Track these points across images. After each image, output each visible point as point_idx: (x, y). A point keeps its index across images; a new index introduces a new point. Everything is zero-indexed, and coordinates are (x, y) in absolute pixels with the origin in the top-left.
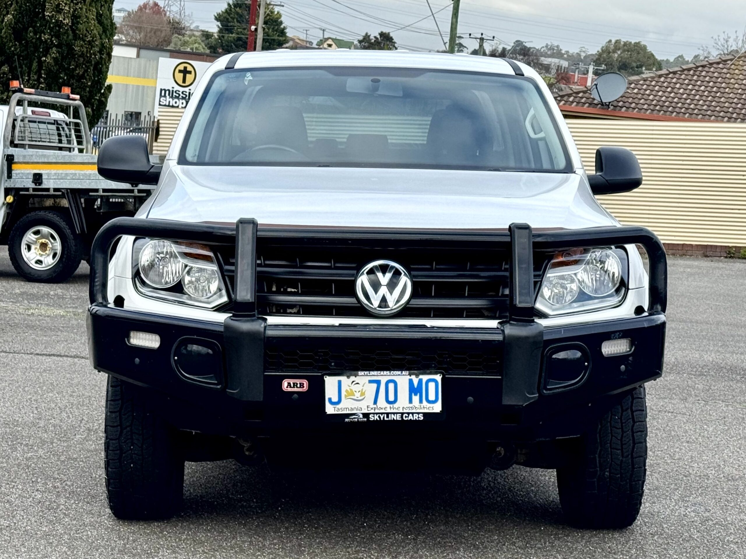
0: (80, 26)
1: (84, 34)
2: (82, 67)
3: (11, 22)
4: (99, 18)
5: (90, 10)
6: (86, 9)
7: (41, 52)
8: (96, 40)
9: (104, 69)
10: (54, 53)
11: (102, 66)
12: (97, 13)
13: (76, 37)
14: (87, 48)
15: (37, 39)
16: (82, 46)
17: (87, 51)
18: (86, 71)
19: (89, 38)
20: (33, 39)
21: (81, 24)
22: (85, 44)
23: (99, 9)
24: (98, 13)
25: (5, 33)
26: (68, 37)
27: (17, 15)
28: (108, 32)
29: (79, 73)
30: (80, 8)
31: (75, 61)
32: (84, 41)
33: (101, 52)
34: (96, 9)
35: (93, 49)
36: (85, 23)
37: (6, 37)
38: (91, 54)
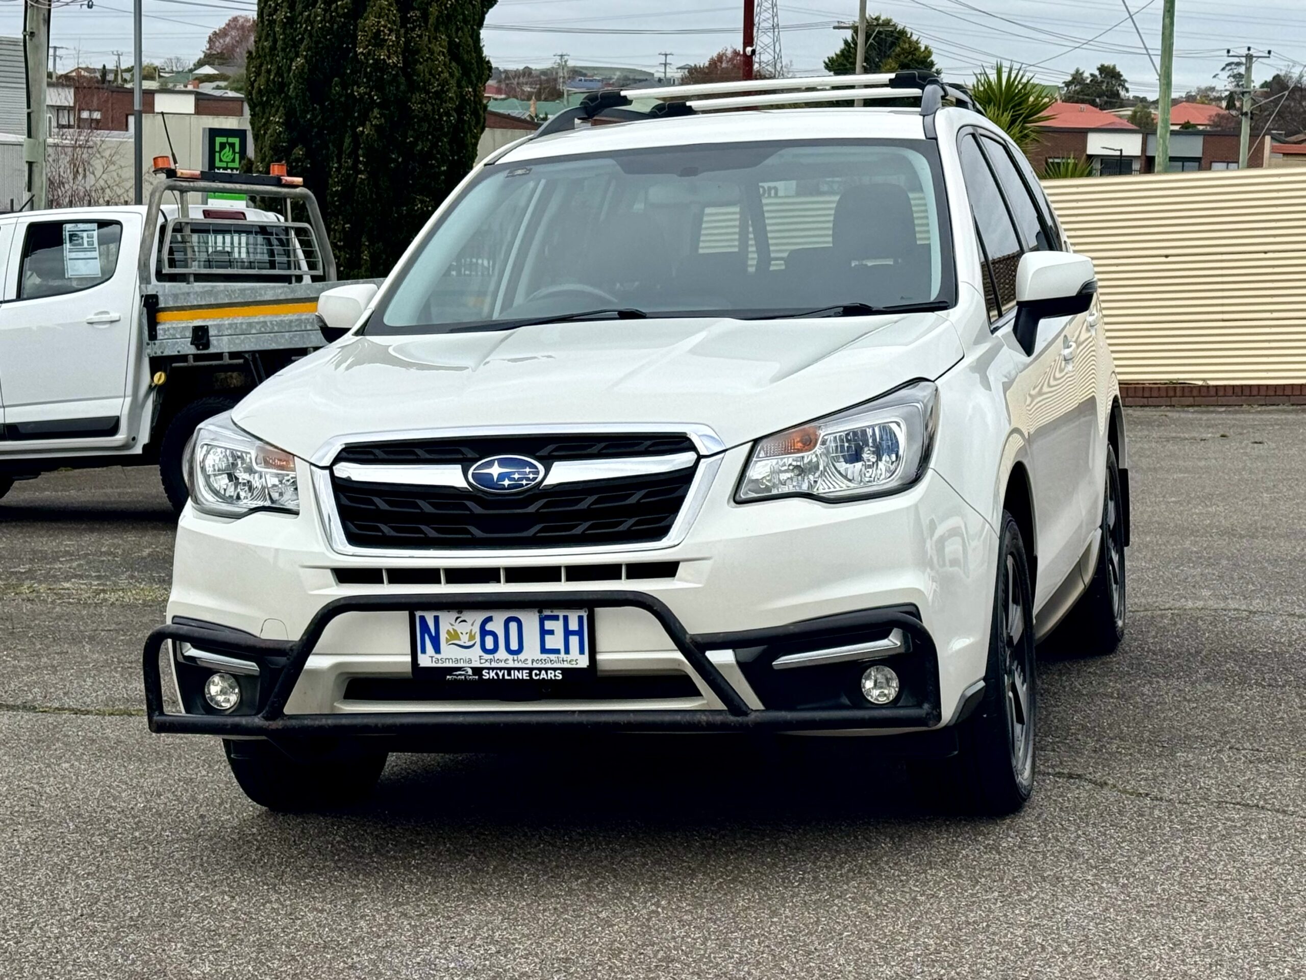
0: (420, 67)
1: (427, 80)
2: (428, 139)
3: (303, 70)
4: (454, 52)
5: (436, 38)
6: (429, 37)
7: (356, 118)
8: (448, 90)
9: (469, 139)
10: (375, 117)
11: (465, 135)
12: (449, 43)
13: (413, 87)
14: (432, 105)
15: (347, 95)
16: (423, 102)
17: (433, 110)
18: (434, 145)
19: (435, 87)
20: (341, 96)
21: (421, 63)
22: (430, 98)
23: (454, 36)
24: (451, 42)
25: (295, 88)
26: (398, 88)
27: (312, 57)
28: (473, 75)
29: (423, 149)
30: (418, 36)
31: (414, 130)
32: (427, 92)
33: (460, 110)
34: (449, 36)
35: (444, 105)
36: (426, 61)
37: (297, 96)
38: (441, 116)
